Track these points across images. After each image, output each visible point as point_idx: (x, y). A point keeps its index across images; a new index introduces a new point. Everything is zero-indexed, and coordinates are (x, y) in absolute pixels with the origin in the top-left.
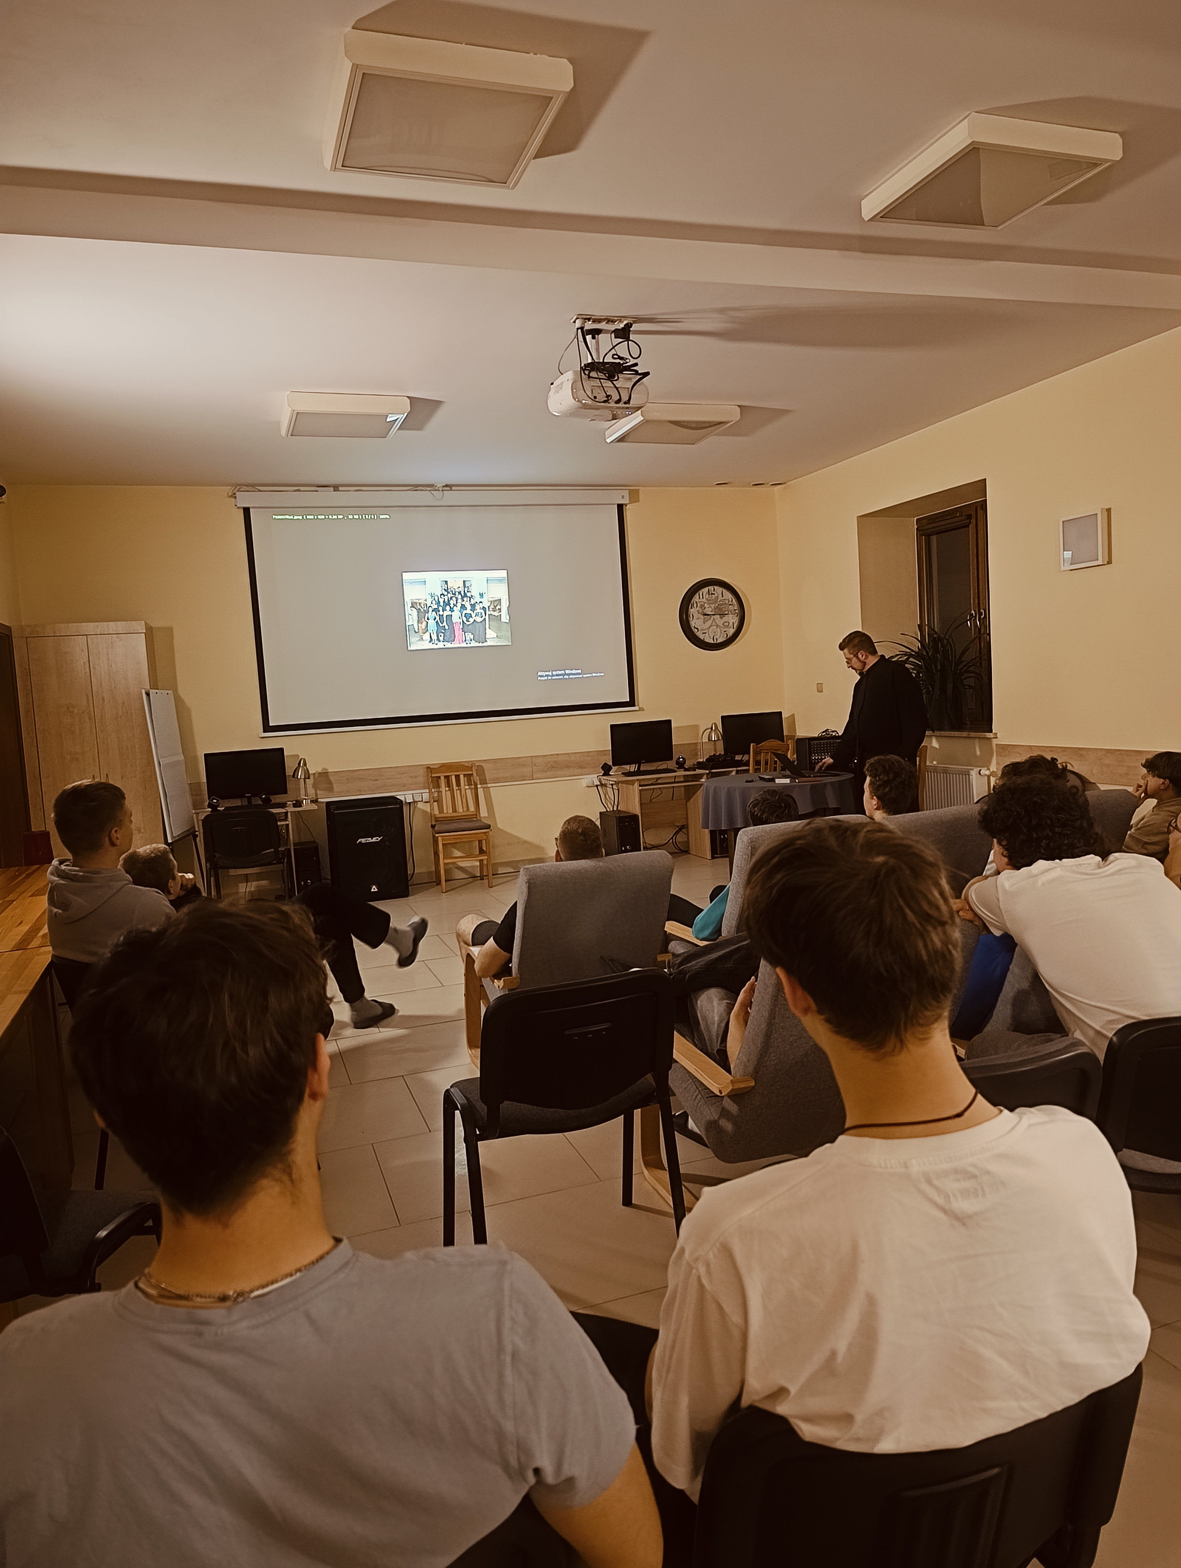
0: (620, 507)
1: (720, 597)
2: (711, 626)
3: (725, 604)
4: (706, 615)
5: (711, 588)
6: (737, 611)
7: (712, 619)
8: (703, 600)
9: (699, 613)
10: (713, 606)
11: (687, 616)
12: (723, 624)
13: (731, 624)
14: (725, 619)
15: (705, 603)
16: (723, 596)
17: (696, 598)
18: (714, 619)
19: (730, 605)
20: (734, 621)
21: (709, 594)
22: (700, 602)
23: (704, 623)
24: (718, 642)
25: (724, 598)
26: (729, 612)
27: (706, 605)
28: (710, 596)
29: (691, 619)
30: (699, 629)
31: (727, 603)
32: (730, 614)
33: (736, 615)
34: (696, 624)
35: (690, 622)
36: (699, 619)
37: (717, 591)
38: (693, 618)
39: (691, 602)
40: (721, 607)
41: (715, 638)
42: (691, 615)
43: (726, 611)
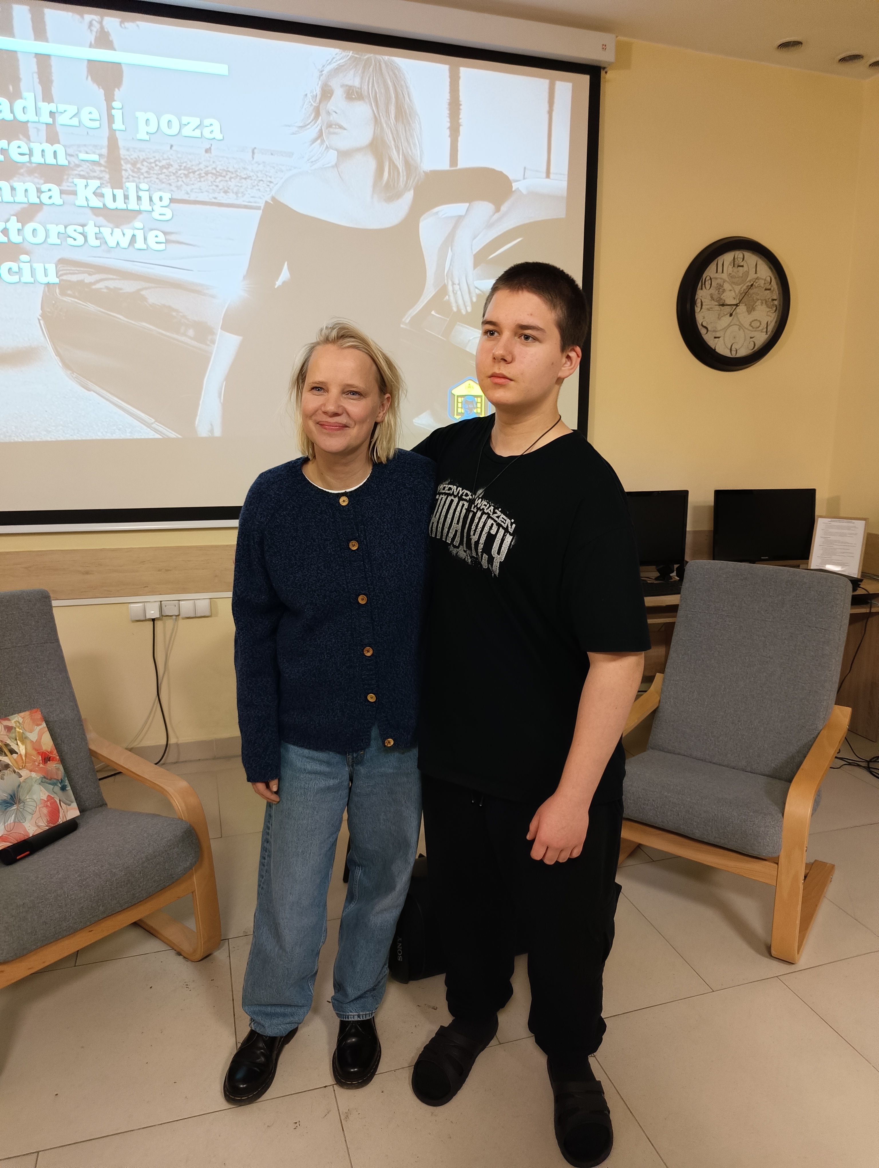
0: (596, 74)
1: (752, 274)
2: (729, 326)
3: (760, 286)
4: (724, 303)
5: (738, 254)
6: (776, 303)
8: (722, 275)
9: (712, 298)
10: (737, 289)
11: (693, 303)
12: (750, 325)
13: (764, 325)
14: (755, 315)
15: (724, 281)
16: (756, 273)
17: (710, 271)
18: (736, 313)
19: (766, 289)
20: (769, 319)
21: (734, 266)
22: (716, 278)
23: (720, 318)
24: (738, 355)
25: (758, 275)
26: (764, 302)
27: (727, 286)
28: (735, 269)
29: (697, 309)
30: (709, 329)
31: (762, 286)
32: (764, 306)
33: (774, 311)
34: (704, 320)
35: (696, 314)
36: (711, 311)
37: (747, 263)
38: (700, 307)
39: (704, 276)
40: (751, 292)
41: (733, 349)
42: (699, 301)
43: (758, 300)
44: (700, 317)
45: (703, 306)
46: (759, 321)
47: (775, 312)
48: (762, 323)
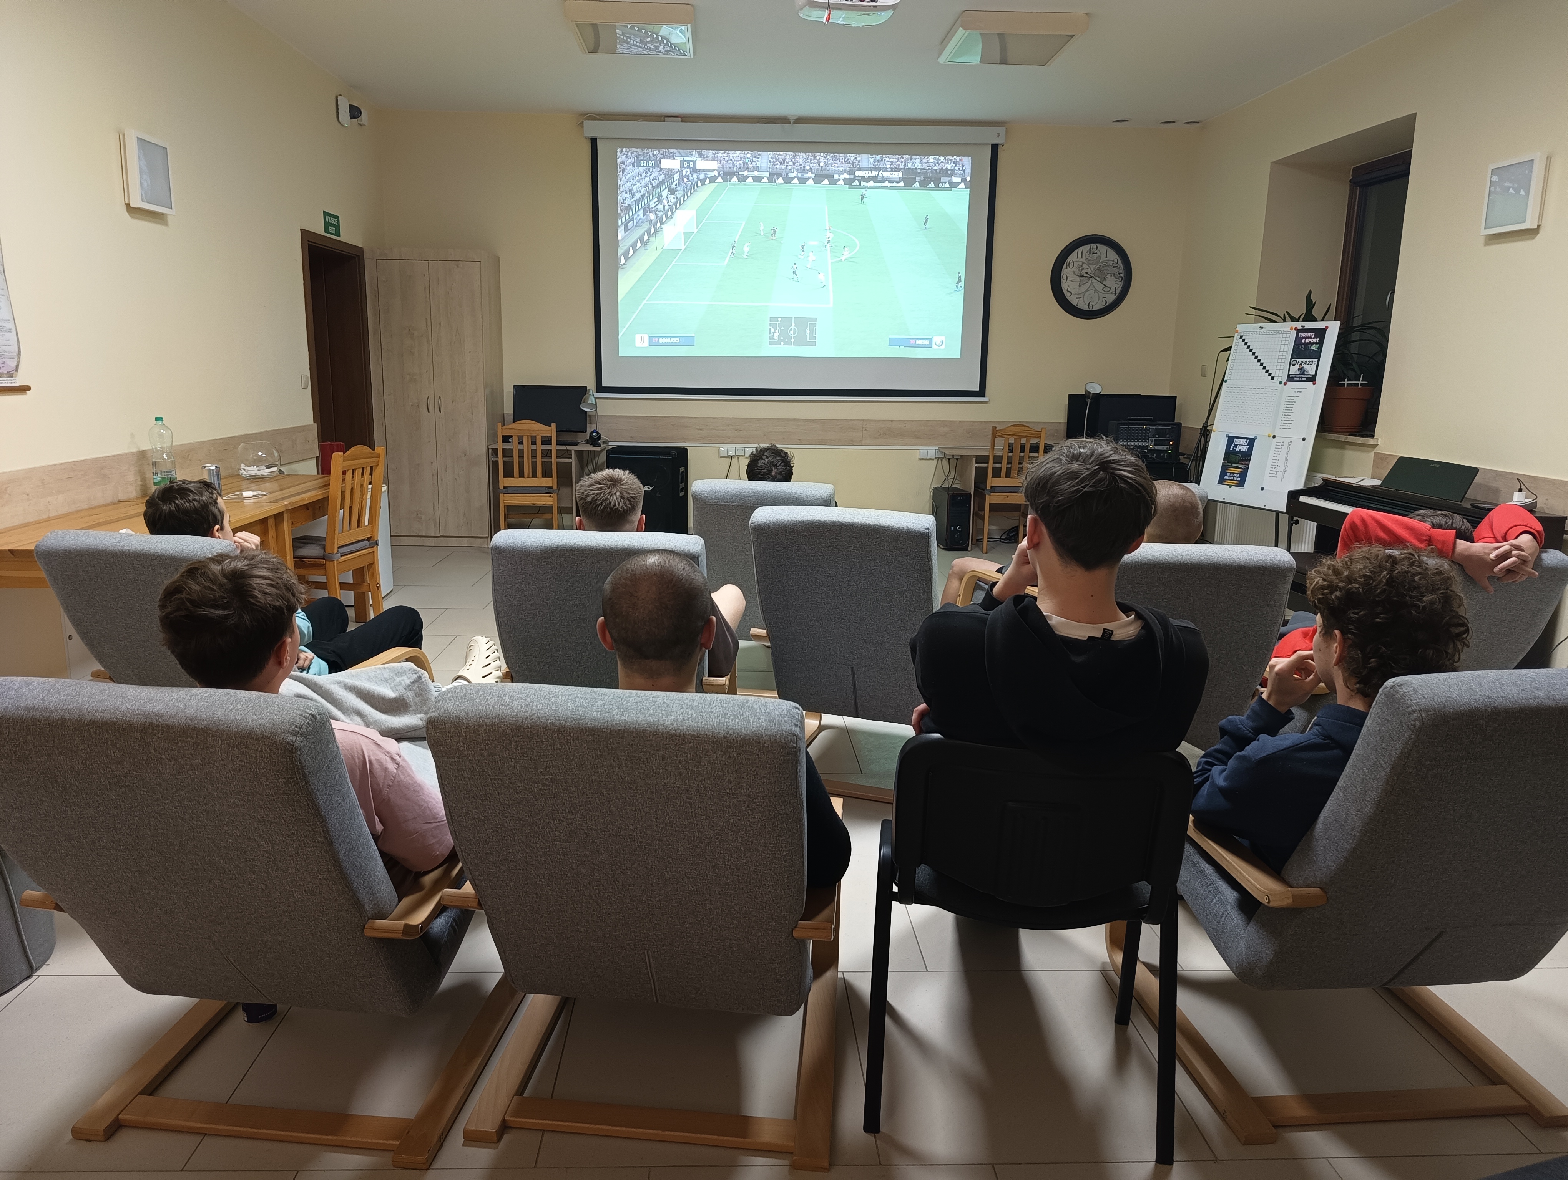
0: (995, 148)
1: (1103, 258)
2: (1087, 291)
3: (1109, 265)
4: (1083, 276)
5: (1094, 246)
6: (1122, 275)
7: (1090, 282)
8: (1081, 260)
9: (1075, 274)
10: (1093, 267)
11: (1060, 277)
12: (1103, 290)
13: (1113, 289)
14: (1105, 283)
15: (1083, 263)
16: (1106, 257)
17: (1073, 257)
18: (1092, 282)
19: (1114, 267)
20: (1117, 286)
21: (1090, 253)
22: (1077, 261)
23: (1079, 286)
24: (1094, 309)
26: (1112, 275)
27: (1084, 266)
28: (1091, 255)
29: (1063, 281)
30: (1073, 293)
31: (1111, 265)
32: (1113, 277)
33: (1119, 281)
34: (1069, 287)
35: (1063, 284)
36: (1073, 282)
37: (1100, 250)
38: (1066, 279)
39: (1068, 260)
40: (1103, 269)
41: (1090, 305)
42: (1065, 276)
43: (1108, 274)
44: (1065, 286)
45: (1068, 279)
46: (1109, 287)
47: (1121, 281)
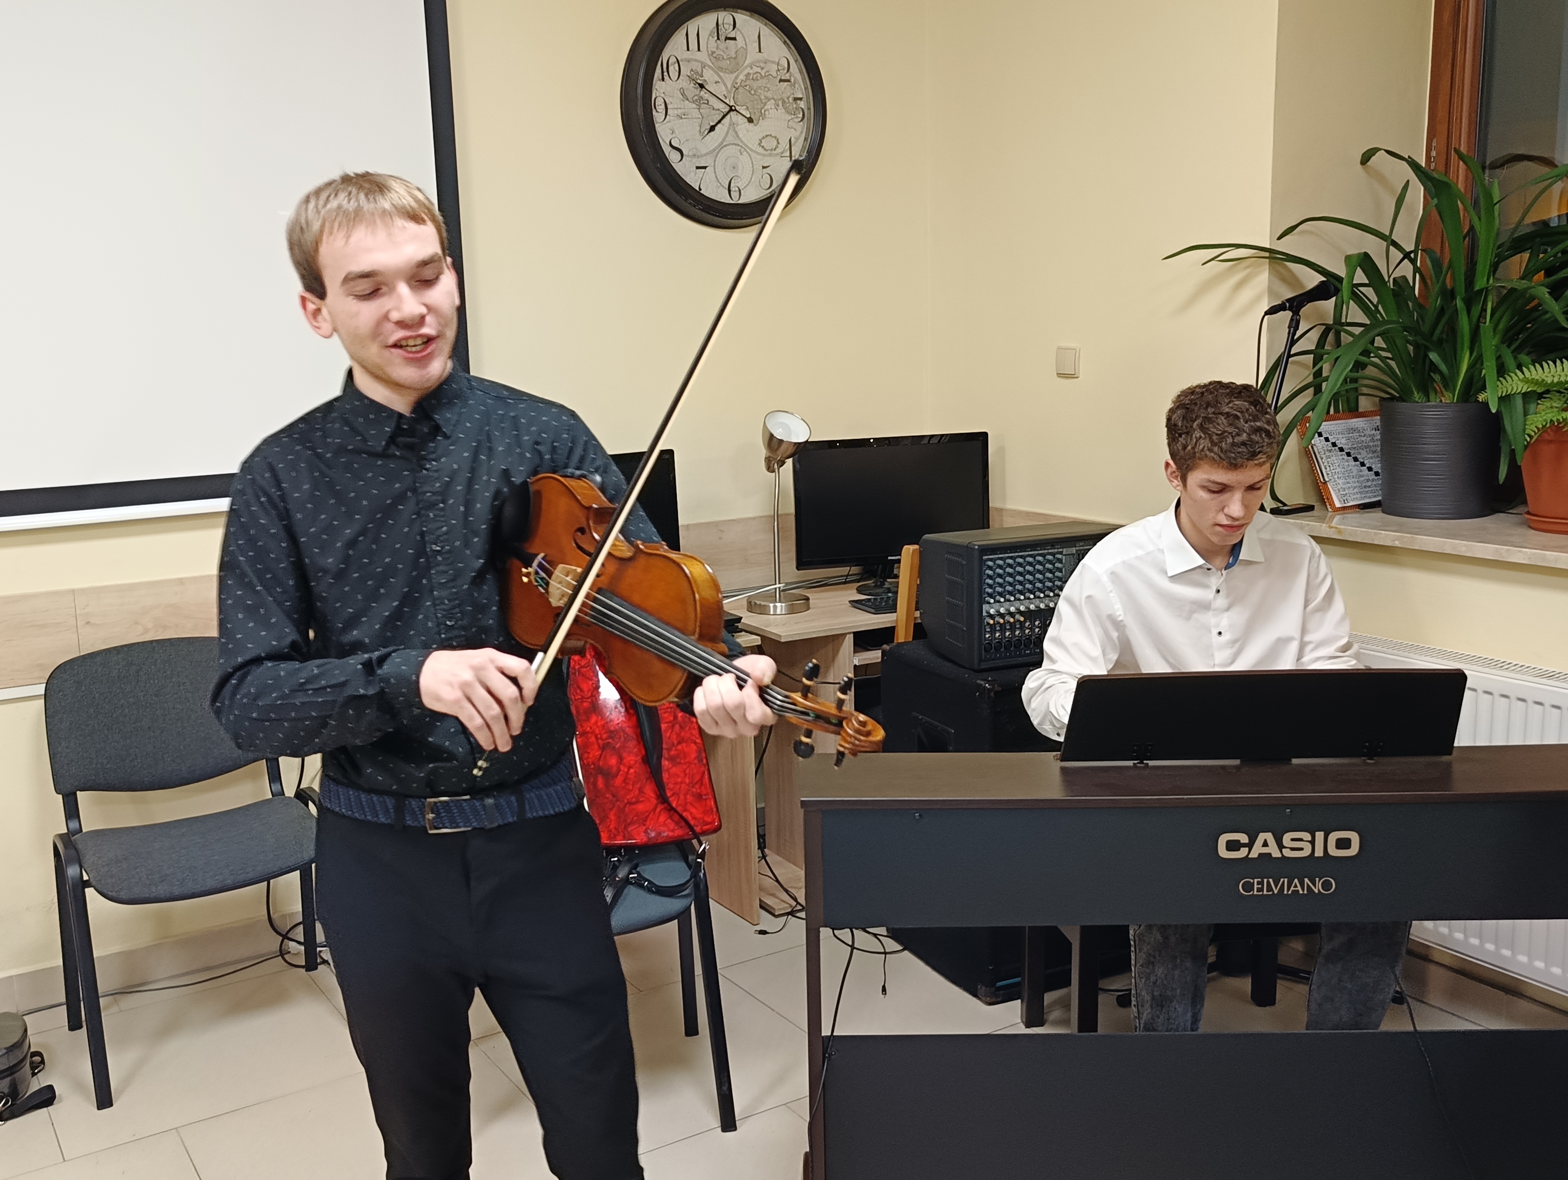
1: (753, 55)
2: (721, 146)
3: (768, 76)
4: (706, 106)
5: (725, 17)
6: (802, 104)
8: (698, 56)
9: (685, 98)
10: (729, 79)
11: (648, 105)
12: (759, 144)
13: (784, 144)
14: (767, 125)
15: (704, 66)
16: (760, 51)
17: (675, 47)
18: (732, 124)
19: (781, 81)
20: (793, 134)
21: (718, 39)
22: (688, 59)
23: (701, 133)
24: (744, 199)
25: (765, 55)
26: (780, 103)
27: (708, 74)
28: (722, 44)
29: (658, 116)
30: (684, 153)
31: (775, 74)
32: (781, 110)
33: (800, 119)
34: (674, 135)
35: (657, 126)
36: (684, 120)
37: (742, 33)
38: (664, 112)
39: (665, 56)
40: (755, 85)
41: (732, 189)
42: (660, 102)
43: (769, 100)
44: (665, 132)
45: (669, 111)
46: (775, 137)
47: (802, 120)
48: (780, 141)
